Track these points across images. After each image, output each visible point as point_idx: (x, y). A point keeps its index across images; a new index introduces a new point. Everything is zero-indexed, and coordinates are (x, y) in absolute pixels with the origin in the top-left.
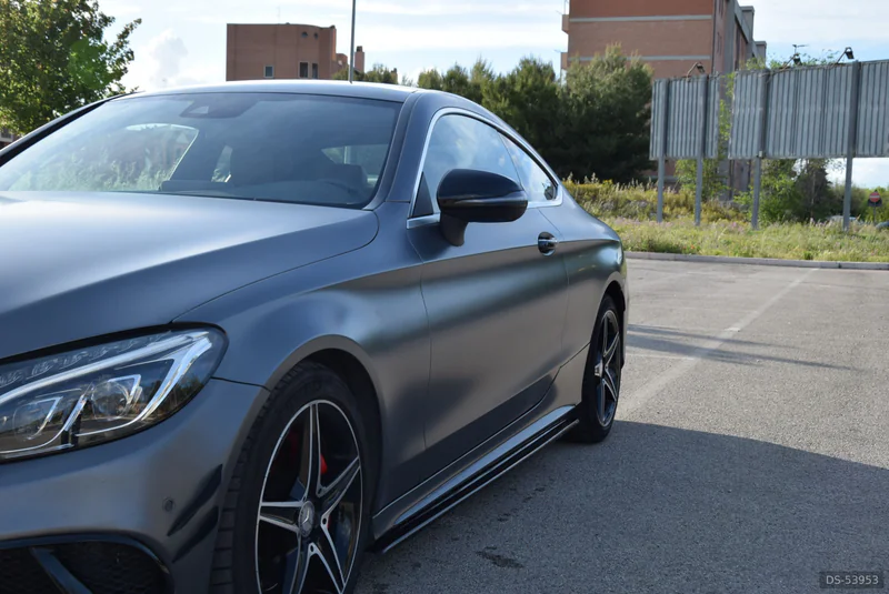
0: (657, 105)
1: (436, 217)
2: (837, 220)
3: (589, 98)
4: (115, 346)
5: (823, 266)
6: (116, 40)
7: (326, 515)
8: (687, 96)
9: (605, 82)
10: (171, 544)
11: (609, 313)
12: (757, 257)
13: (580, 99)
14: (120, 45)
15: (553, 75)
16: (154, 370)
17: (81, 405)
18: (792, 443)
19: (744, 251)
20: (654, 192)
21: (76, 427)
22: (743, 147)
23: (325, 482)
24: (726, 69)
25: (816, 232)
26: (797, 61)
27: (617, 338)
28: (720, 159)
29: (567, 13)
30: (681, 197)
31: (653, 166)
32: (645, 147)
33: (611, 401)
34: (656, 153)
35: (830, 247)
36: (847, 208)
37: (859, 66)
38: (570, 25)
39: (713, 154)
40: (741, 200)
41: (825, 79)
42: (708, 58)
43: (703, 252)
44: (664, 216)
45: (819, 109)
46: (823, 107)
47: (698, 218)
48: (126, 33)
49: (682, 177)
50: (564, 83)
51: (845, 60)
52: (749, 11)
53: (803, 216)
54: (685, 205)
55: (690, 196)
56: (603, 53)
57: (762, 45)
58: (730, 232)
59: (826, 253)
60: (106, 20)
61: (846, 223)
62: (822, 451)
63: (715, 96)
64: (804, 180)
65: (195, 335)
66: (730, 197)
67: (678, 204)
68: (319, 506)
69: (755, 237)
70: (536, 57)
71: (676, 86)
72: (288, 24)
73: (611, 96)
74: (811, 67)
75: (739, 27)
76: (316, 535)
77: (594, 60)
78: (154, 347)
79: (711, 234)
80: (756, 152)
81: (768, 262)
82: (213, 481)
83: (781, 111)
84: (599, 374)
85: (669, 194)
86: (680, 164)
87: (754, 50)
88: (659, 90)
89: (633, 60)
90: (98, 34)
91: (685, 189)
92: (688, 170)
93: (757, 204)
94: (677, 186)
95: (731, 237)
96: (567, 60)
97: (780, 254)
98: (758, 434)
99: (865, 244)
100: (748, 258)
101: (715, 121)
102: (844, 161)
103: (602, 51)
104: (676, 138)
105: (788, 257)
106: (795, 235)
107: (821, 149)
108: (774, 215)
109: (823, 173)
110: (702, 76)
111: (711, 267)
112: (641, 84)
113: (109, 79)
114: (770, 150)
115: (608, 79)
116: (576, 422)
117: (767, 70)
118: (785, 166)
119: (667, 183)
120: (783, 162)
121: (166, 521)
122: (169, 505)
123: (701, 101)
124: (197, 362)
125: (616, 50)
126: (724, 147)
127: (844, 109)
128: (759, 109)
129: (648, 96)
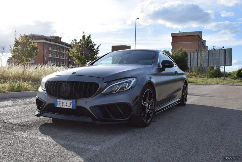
0: (189, 57)
1: (161, 67)
2: (222, 78)
3: (176, 57)
4: (124, 79)
5: (220, 85)
6: (97, 48)
7: (149, 106)
8: (194, 56)
9: (179, 54)
10: (132, 105)
11: (185, 85)
12: (208, 84)
13: (175, 57)
14: (97, 49)
15: (169, 53)
16: (130, 82)
17: (120, 87)
18: (216, 106)
19: (206, 82)
20: (189, 73)
21: (119, 90)
22: (205, 64)
23: (149, 101)
24: (201, 51)
25: (219, 79)
26: (214, 49)
27: (186, 90)
28: (200, 67)
29: (172, 42)
30: (194, 74)
31: (188, 69)
32: (187, 65)
33: (186, 100)
34: (189, 66)
35: (221, 82)
36: (224, 76)
37: (225, 50)
38: (172, 44)
39: (199, 66)
40: (205, 74)
41: (219, 52)
42: (198, 49)
43: (198, 83)
44: (191, 77)
45: (218, 57)
46: (219, 57)
47: (197, 77)
48: (98, 47)
49: (194, 71)
50: (171, 54)
51: (223, 48)
52: (205, 41)
53: (216, 77)
54: (194, 75)
55: (195, 74)
56: (178, 49)
57: (207, 47)
58: (203, 80)
59: (221, 83)
60: (95, 45)
61: (224, 78)
62: (221, 107)
63: (199, 56)
64: (216, 70)
65: (134, 78)
66: (202, 74)
67: (193, 75)
68: (149, 104)
69: (207, 80)
70: (166, 50)
71: (192, 54)
72: (122, 46)
73: (180, 56)
74: (217, 50)
75: (203, 44)
76: (148, 108)
77: (177, 50)
78: (129, 80)
79: (199, 80)
80: (207, 65)
81: (210, 84)
82: (137, 97)
83: (211, 58)
84: (184, 95)
85: (191, 73)
86: (193, 68)
87: (206, 47)
88: (189, 55)
89: (184, 50)
90: (94, 47)
91: (194, 73)
92: (194, 69)
93: (208, 75)
94: (193, 72)
95: (203, 81)
96: (172, 50)
97: (212, 83)
98: (210, 105)
99: (228, 81)
100: (206, 84)
101: (199, 60)
102: (223, 67)
103: (178, 48)
104: (192, 63)
105: (214, 84)
106: (215, 80)
107: (219, 64)
108: (211, 77)
109: (220, 70)
110: (197, 52)
111: (200, 85)
112: (185, 54)
113: (95, 54)
114: (210, 65)
115: (180, 53)
116: (180, 102)
117: (208, 51)
118: (213, 68)
119: (191, 72)
120: (212, 67)
121: (132, 102)
122: (132, 100)
123: (197, 57)
124: (134, 82)
125: (181, 48)
126: (201, 65)
127: (223, 57)
128: (207, 58)
129: (187, 56)
